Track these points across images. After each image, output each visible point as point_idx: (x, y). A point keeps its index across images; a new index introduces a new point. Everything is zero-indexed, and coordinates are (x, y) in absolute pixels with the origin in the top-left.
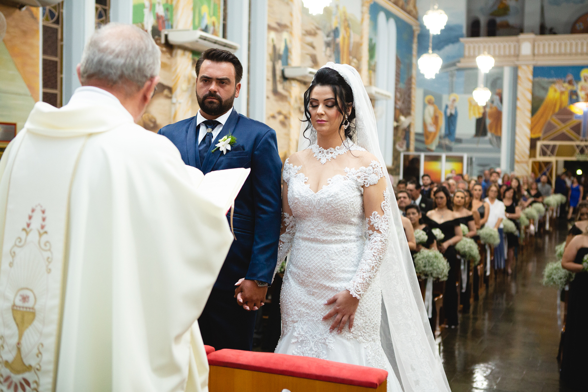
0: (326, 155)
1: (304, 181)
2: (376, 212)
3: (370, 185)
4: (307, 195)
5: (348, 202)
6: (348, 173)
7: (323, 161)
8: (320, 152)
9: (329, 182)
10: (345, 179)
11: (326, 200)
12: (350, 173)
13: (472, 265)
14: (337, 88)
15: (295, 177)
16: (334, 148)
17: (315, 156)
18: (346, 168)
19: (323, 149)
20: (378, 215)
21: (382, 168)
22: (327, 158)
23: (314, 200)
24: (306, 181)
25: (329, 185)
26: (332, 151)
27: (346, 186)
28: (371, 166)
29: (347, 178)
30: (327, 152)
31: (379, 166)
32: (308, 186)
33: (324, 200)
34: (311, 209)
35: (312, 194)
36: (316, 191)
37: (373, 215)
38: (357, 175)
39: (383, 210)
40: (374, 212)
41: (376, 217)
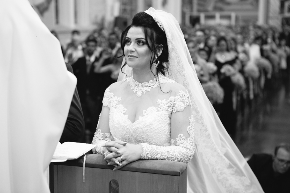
0: (141, 88)
1: (123, 112)
2: (182, 135)
3: (177, 111)
4: (125, 125)
5: (160, 130)
6: (161, 105)
7: (139, 94)
8: (136, 85)
9: (144, 113)
10: (158, 111)
11: (142, 130)
12: (162, 105)
13: (240, 92)
14: (149, 30)
15: (116, 108)
16: (148, 82)
17: (131, 89)
18: (159, 100)
19: (138, 83)
20: (184, 137)
21: (188, 97)
22: (142, 90)
23: (132, 129)
24: (125, 112)
25: (144, 117)
26: (146, 85)
27: (159, 116)
28: (179, 95)
29: (159, 109)
30: (142, 86)
31: (186, 96)
32: (127, 116)
33: (141, 130)
34: (129, 137)
35: (130, 124)
36: (133, 121)
37: (179, 137)
38: (168, 105)
39: (189, 133)
40: (180, 135)
41: (181, 139)
